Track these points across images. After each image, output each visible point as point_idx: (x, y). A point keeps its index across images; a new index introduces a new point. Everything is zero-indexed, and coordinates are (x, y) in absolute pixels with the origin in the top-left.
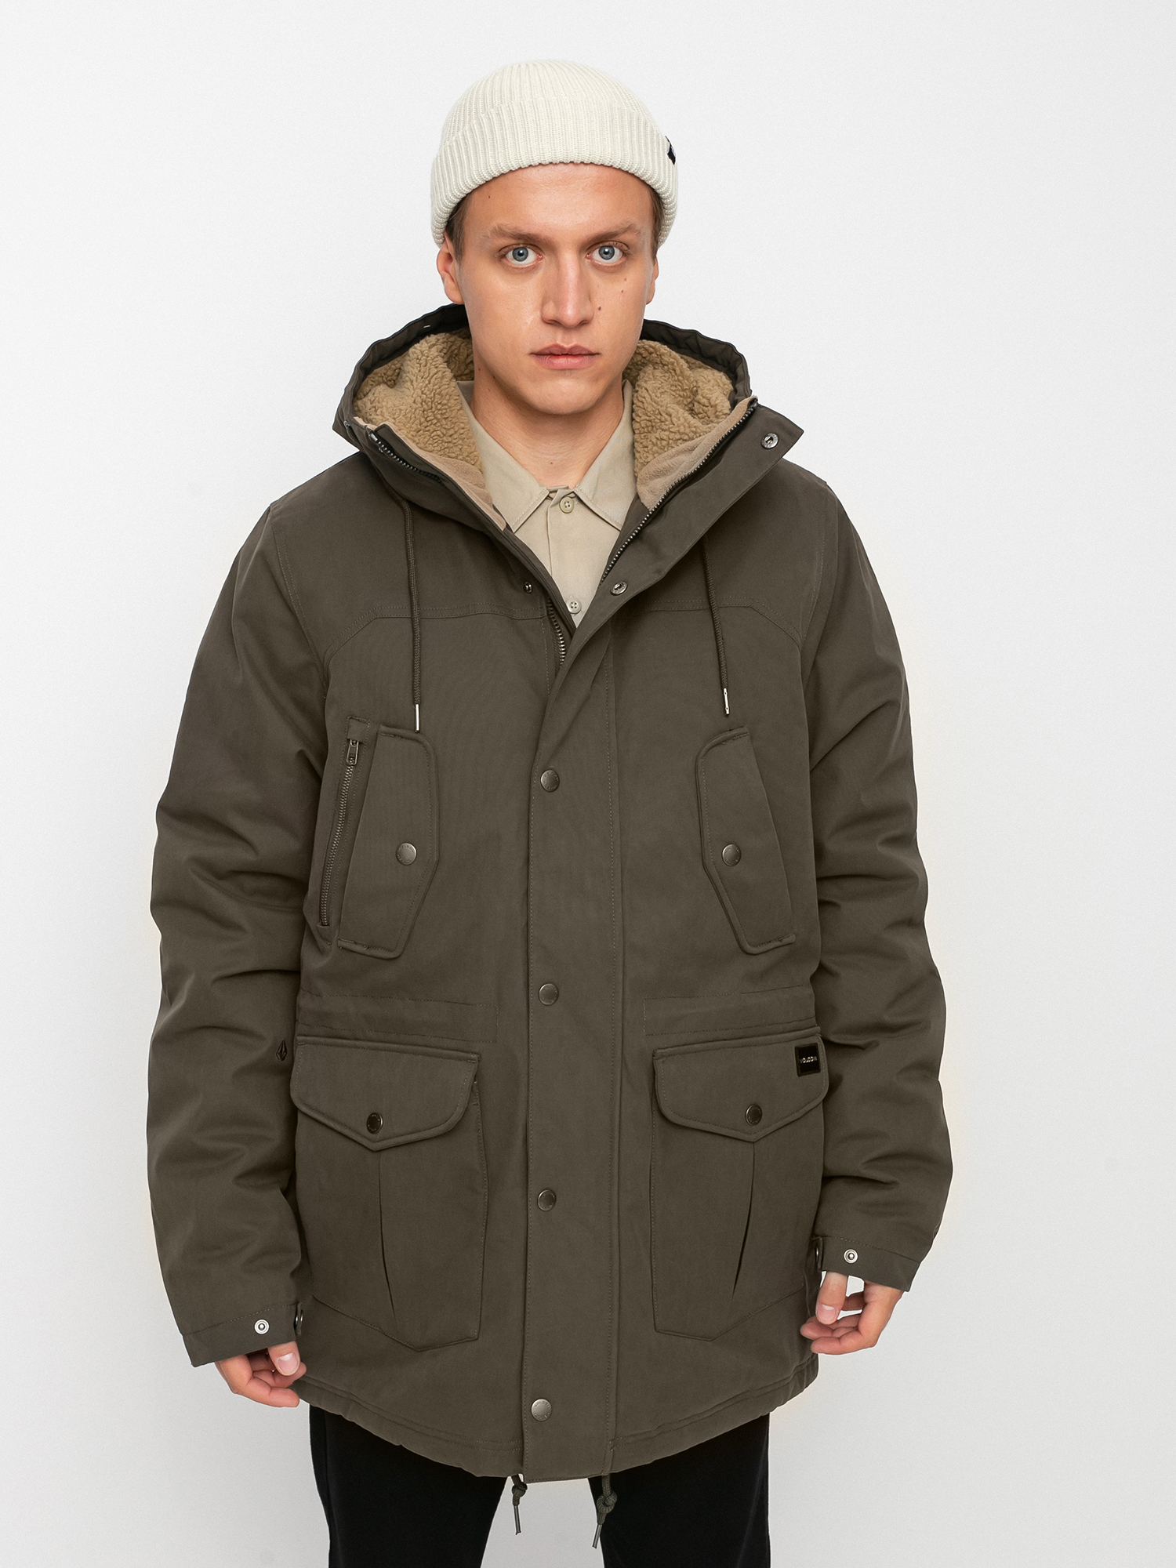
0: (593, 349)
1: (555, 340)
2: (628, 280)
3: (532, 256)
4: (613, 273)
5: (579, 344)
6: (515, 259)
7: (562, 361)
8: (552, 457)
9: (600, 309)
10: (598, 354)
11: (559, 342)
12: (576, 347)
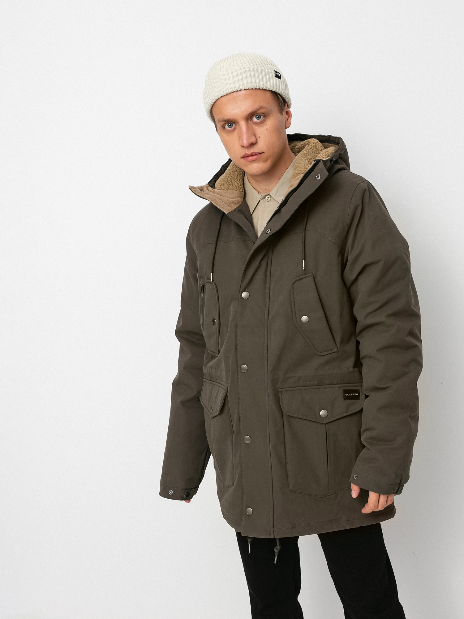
0: (260, 151)
1: (245, 152)
2: (268, 124)
3: (234, 125)
4: (261, 124)
5: (253, 151)
6: (229, 127)
7: (250, 158)
8: (265, 188)
9: (259, 137)
10: (263, 152)
11: (247, 152)
12: (252, 153)
